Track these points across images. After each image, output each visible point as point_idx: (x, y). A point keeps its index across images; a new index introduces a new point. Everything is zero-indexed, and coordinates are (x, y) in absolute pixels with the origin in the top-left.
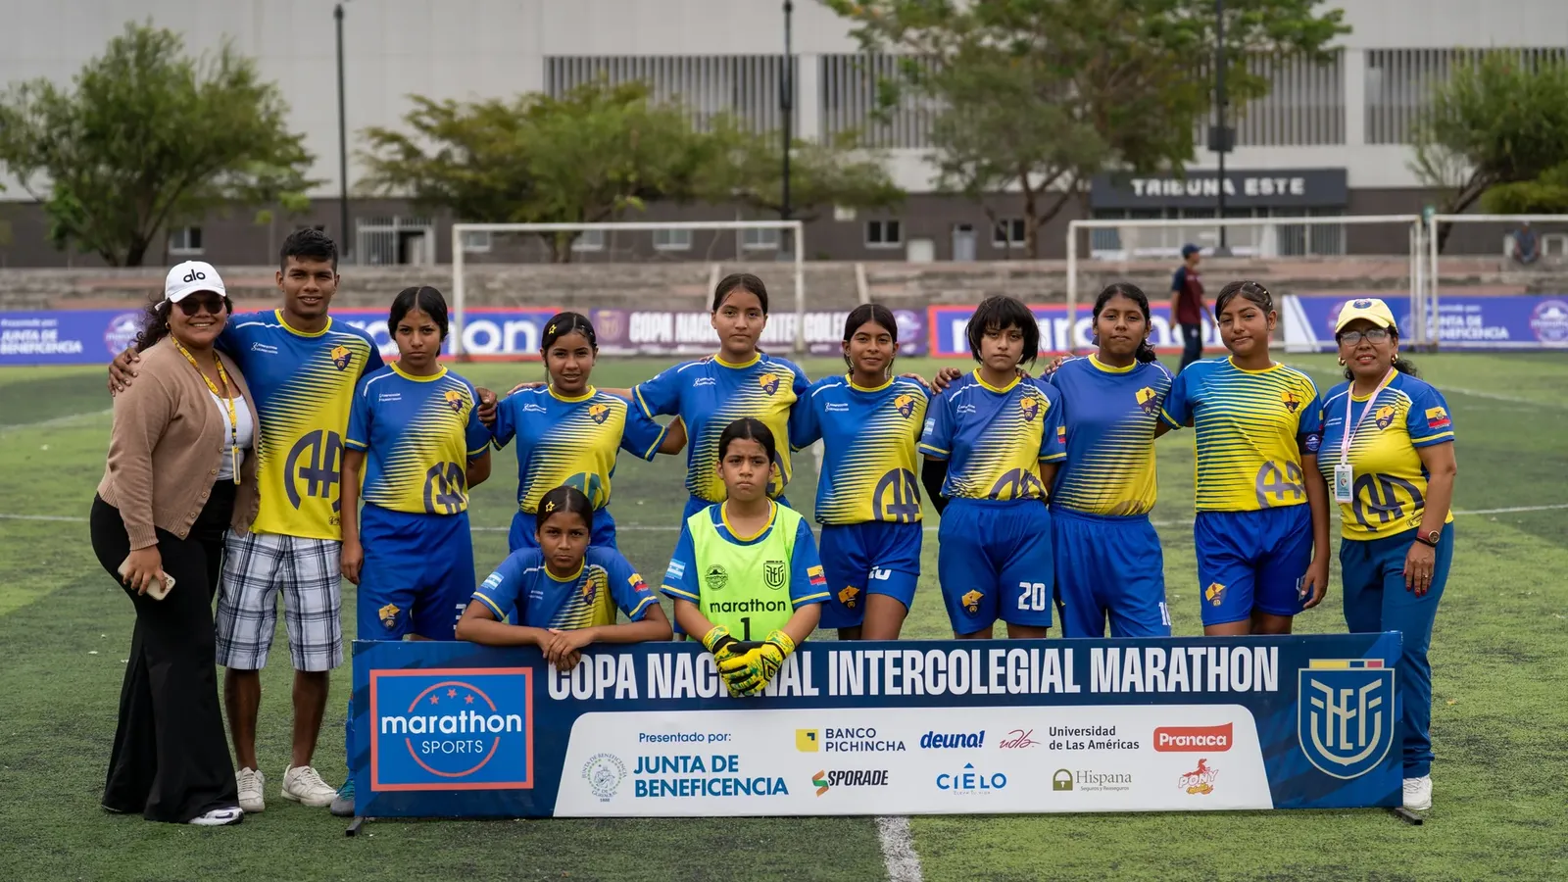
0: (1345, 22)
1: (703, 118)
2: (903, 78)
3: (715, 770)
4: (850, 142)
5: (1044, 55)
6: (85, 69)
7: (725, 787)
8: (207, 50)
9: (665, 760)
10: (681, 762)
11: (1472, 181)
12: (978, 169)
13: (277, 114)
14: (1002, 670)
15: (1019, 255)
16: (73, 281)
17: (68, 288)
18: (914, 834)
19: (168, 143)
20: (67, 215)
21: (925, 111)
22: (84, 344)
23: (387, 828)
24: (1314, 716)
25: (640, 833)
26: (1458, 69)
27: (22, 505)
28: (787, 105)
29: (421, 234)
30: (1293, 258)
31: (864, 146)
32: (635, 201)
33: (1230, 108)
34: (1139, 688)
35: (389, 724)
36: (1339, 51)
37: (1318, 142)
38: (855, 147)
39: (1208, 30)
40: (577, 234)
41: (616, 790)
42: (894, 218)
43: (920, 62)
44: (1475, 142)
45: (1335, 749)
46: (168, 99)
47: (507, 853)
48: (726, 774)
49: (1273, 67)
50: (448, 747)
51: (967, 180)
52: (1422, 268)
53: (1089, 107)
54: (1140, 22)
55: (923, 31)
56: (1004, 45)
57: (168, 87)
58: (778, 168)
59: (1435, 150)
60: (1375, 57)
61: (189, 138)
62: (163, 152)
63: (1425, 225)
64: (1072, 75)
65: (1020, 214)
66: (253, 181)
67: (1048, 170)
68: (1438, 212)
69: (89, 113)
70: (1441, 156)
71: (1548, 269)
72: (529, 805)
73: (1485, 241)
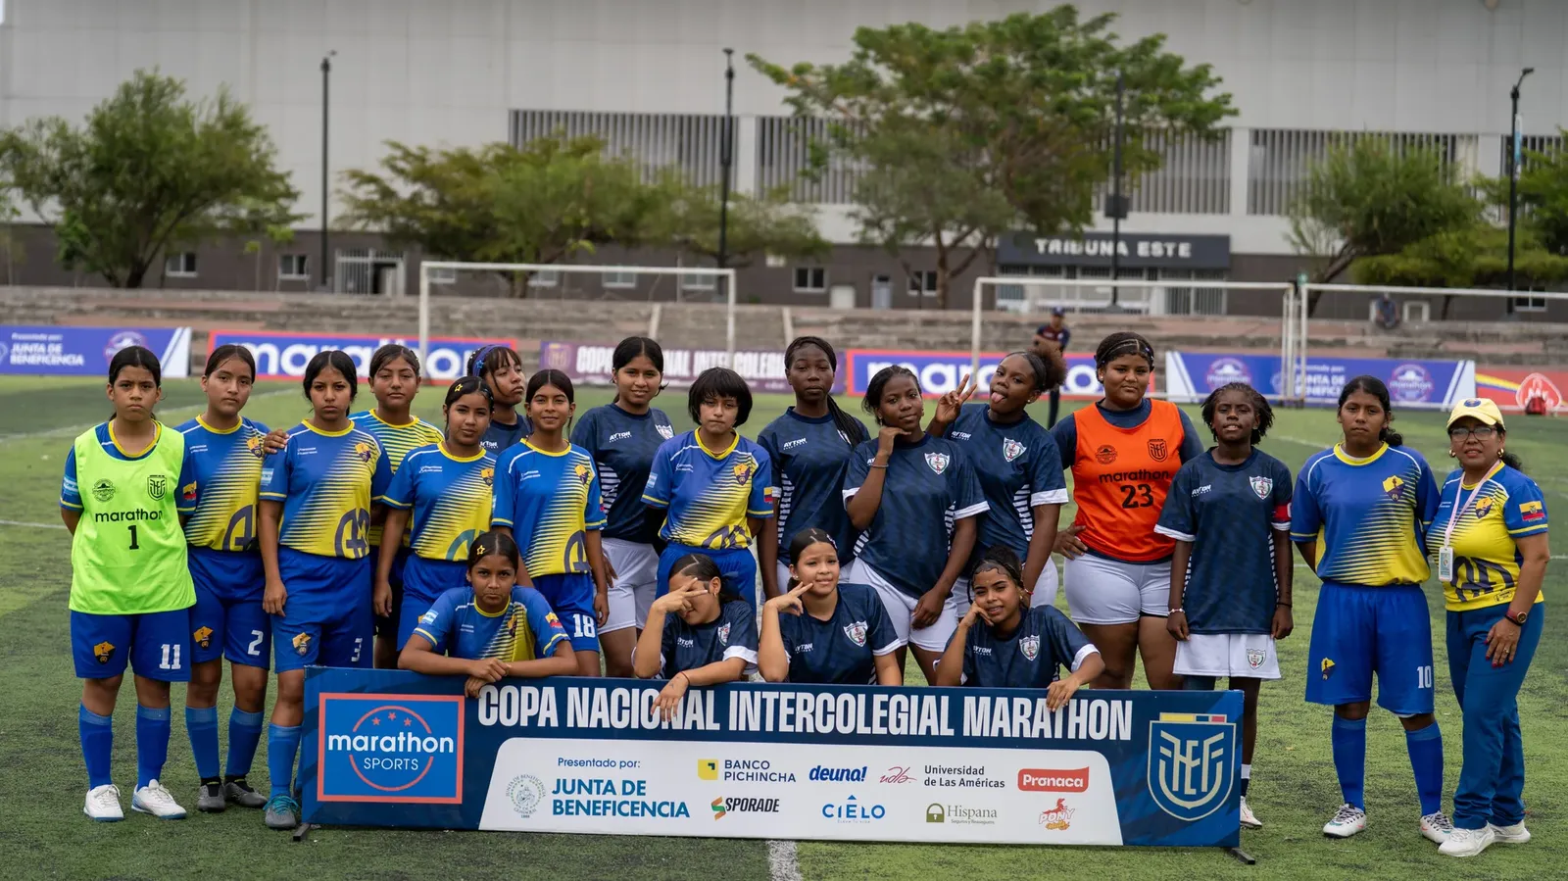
0: (1232, 106)
1: (651, 172)
2: (832, 141)
3: (624, 793)
4: (782, 197)
5: (961, 125)
6: (96, 110)
7: (633, 809)
8: (206, 98)
9: (581, 783)
10: (595, 785)
11: (1342, 252)
12: (897, 226)
13: (266, 155)
14: (884, 713)
15: (931, 304)
16: (78, 299)
17: (73, 306)
18: (800, 856)
19: (168, 178)
20: (74, 238)
21: (851, 172)
22: (86, 358)
23: (330, 836)
24: (1162, 764)
25: (556, 846)
26: (1333, 152)
27: (21, 512)
28: (727, 161)
29: (393, 266)
30: (1179, 317)
31: (795, 200)
32: (586, 244)
33: (1127, 179)
34: (1007, 734)
35: (335, 741)
36: (1227, 130)
37: (1205, 210)
38: (787, 201)
39: (1108, 108)
40: (532, 273)
41: (536, 808)
42: (820, 266)
43: (848, 128)
44: (1346, 218)
45: (1180, 794)
46: (170, 139)
47: (435, 862)
48: (634, 797)
49: (1166, 142)
50: (387, 764)
51: (886, 236)
52: (1293, 331)
53: (998, 173)
54: (1047, 98)
55: (851, 100)
56: (925, 115)
57: (170, 128)
58: (717, 218)
59: (1309, 223)
60: (1259, 137)
61: (187, 175)
62: (163, 186)
63: (1297, 291)
64: (985, 145)
65: (934, 267)
66: (243, 213)
67: (959, 229)
68: (1311, 281)
69: (98, 149)
70: (1315, 229)
71: (1407, 335)
72: (458, 819)
73: (1352, 308)
